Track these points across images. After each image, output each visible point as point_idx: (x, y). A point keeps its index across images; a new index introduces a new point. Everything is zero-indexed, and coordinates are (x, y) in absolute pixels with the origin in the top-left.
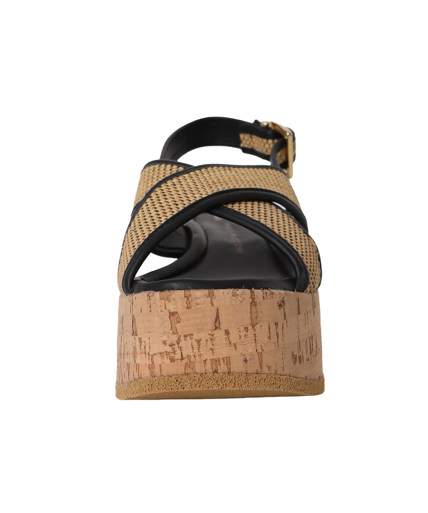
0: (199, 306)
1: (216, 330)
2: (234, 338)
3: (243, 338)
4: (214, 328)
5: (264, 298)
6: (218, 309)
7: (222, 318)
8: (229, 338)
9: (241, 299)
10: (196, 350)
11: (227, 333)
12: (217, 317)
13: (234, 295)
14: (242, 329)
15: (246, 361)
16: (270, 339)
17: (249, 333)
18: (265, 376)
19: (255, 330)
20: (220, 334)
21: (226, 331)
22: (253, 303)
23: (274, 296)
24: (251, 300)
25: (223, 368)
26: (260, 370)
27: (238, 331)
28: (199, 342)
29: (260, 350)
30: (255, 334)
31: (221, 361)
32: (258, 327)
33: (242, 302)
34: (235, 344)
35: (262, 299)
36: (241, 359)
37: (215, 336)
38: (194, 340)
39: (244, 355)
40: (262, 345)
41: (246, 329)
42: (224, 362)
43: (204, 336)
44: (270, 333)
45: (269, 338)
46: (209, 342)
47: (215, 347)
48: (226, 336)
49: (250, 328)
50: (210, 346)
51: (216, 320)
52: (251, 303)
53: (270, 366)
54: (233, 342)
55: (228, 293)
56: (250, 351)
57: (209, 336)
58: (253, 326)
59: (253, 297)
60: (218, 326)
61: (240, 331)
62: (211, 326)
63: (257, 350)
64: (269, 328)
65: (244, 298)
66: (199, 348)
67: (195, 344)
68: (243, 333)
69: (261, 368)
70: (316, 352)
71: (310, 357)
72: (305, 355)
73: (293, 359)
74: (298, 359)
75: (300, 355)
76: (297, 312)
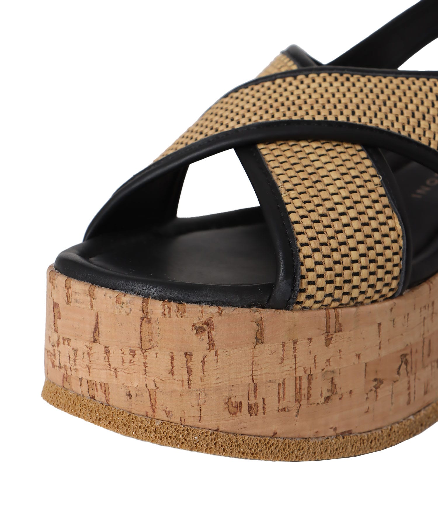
0: (78, 305)
1: (94, 344)
2: (115, 360)
3: (127, 364)
4: (93, 340)
5: (164, 315)
6: (97, 316)
7: (102, 329)
8: (108, 358)
9: (128, 310)
10: (72, 362)
11: (107, 350)
12: (97, 327)
13: (118, 302)
14: (127, 351)
15: (130, 395)
16: (173, 374)
17: (136, 359)
18: (158, 423)
19: (145, 357)
20: (98, 349)
21: (105, 347)
22: (145, 319)
23: (185, 314)
24: (141, 314)
25: (100, 396)
26: (150, 413)
27: (120, 352)
28: (75, 351)
29: (152, 386)
30: (145, 364)
31: (99, 387)
32: (151, 354)
33: (128, 314)
34: (116, 369)
35: (160, 316)
36: (123, 392)
37: (92, 351)
38: (71, 348)
39: (128, 387)
40: (156, 380)
41: (133, 353)
42: (101, 388)
43: (81, 345)
44: (173, 366)
45: (172, 372)
46: (86, 355)
47: (93, 366)
48: (106, 355)
49: (138, 352)
50: (87, 362)
51: (95, 330)
52: (143, 319)
53: (169, 412)
54: (113, 366)
55: (110, 297)
56: (136, 384)
57: (86, 349)
58: (144, 351)
59: (145, 310)
60: (97, 338)
61: (123, 354)
62: (89, 336)
63: (146, 385)
64: (172, 358)
65: (131, 309)
66: (75, 360)
67: (72, 353)
68: (128, 357)
69: (154, 411)
70: (327, 399)
71: (293, 405)
72: (272, 403)
73: (231, 408)
74: (245, 407)
75: (252, 402)
76: (254, 340)
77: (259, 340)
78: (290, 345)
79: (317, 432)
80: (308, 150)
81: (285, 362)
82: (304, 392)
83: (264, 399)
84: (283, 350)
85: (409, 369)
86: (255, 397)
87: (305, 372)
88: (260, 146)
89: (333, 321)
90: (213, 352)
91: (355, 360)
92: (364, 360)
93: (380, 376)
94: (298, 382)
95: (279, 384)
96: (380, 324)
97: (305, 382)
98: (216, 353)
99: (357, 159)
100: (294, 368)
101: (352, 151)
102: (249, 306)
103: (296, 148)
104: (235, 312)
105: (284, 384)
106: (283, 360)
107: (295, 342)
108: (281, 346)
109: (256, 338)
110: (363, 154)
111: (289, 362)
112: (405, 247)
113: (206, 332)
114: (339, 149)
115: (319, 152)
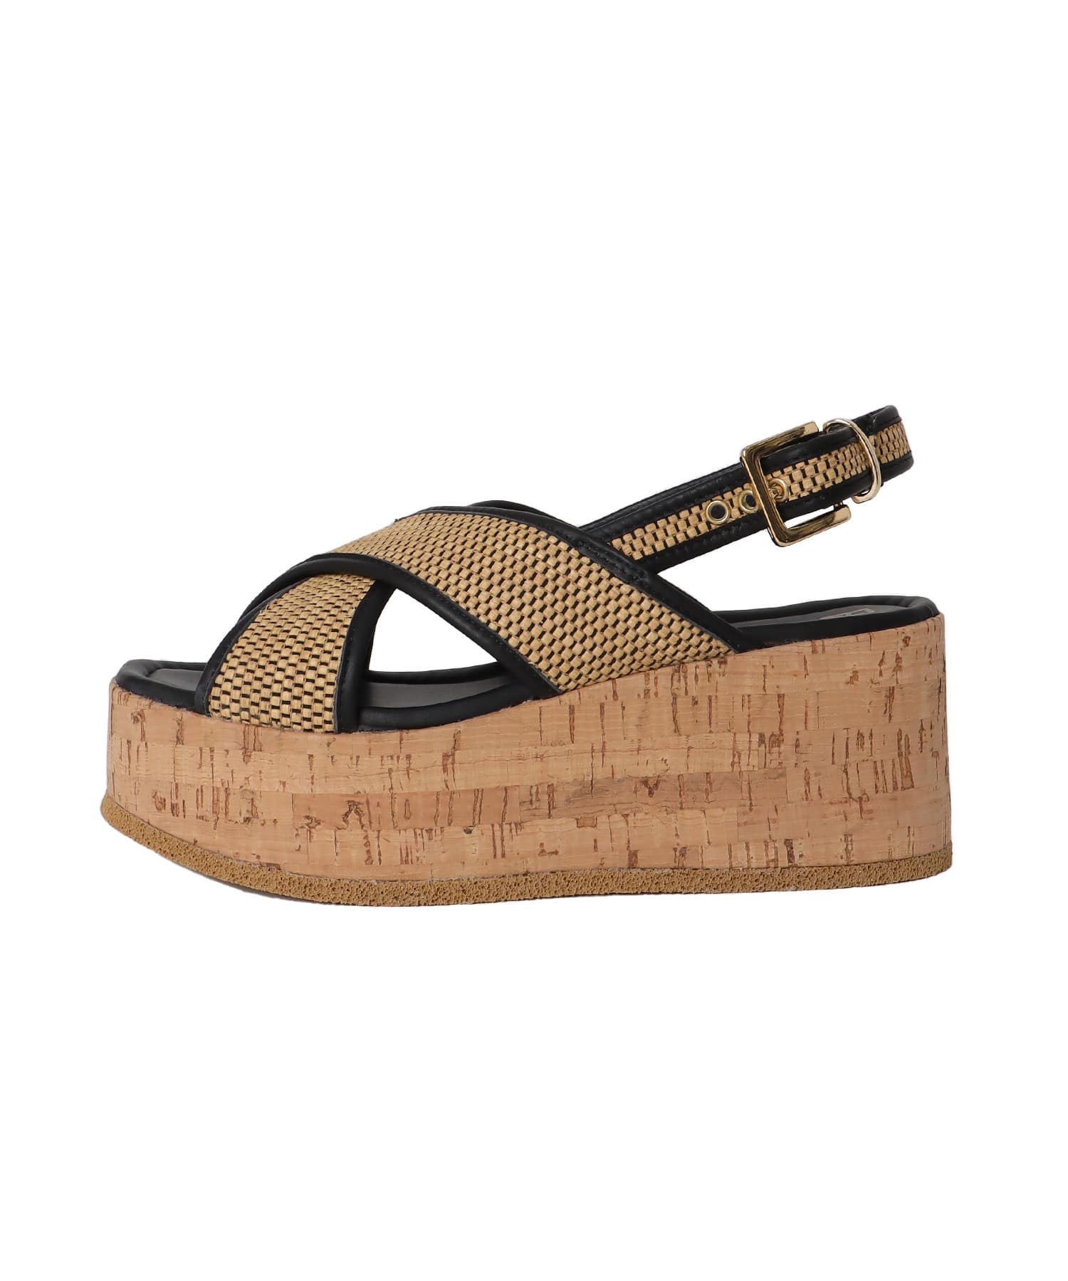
16: (121, 759)
23: (128, 702)
53: (120, 796)
70: (247, 820)
71: (210, 815)
72: (191, 808)
73: (157, 803)
74: (168, 807)
75: (174, 802)
76: (176, 739)
77: (179, 740)
78: (206, 750)
79: (237, 853)
81: (203, 768)
82: (222, 805)
83: (184, 802)
84: (201, 755)
85: (365, 821)
86: (177, 797)
87: (223, 784)
89: (252, 737)
90: (144, 743)
91: (278, 787)
92: (290, 790)
93: (314, 815)
94: (215, 792)
95: (198, 790)
96: (311, 756)
97: (222, 794)
98: (146, 744)
100: (211, 777)
104: (162, 708)
105: (202, 791)
106: (201, 766)
107: (212, 750)
108: (199, 751)
109: (177, 737)
111: (206, 769)
113: (140, 723)
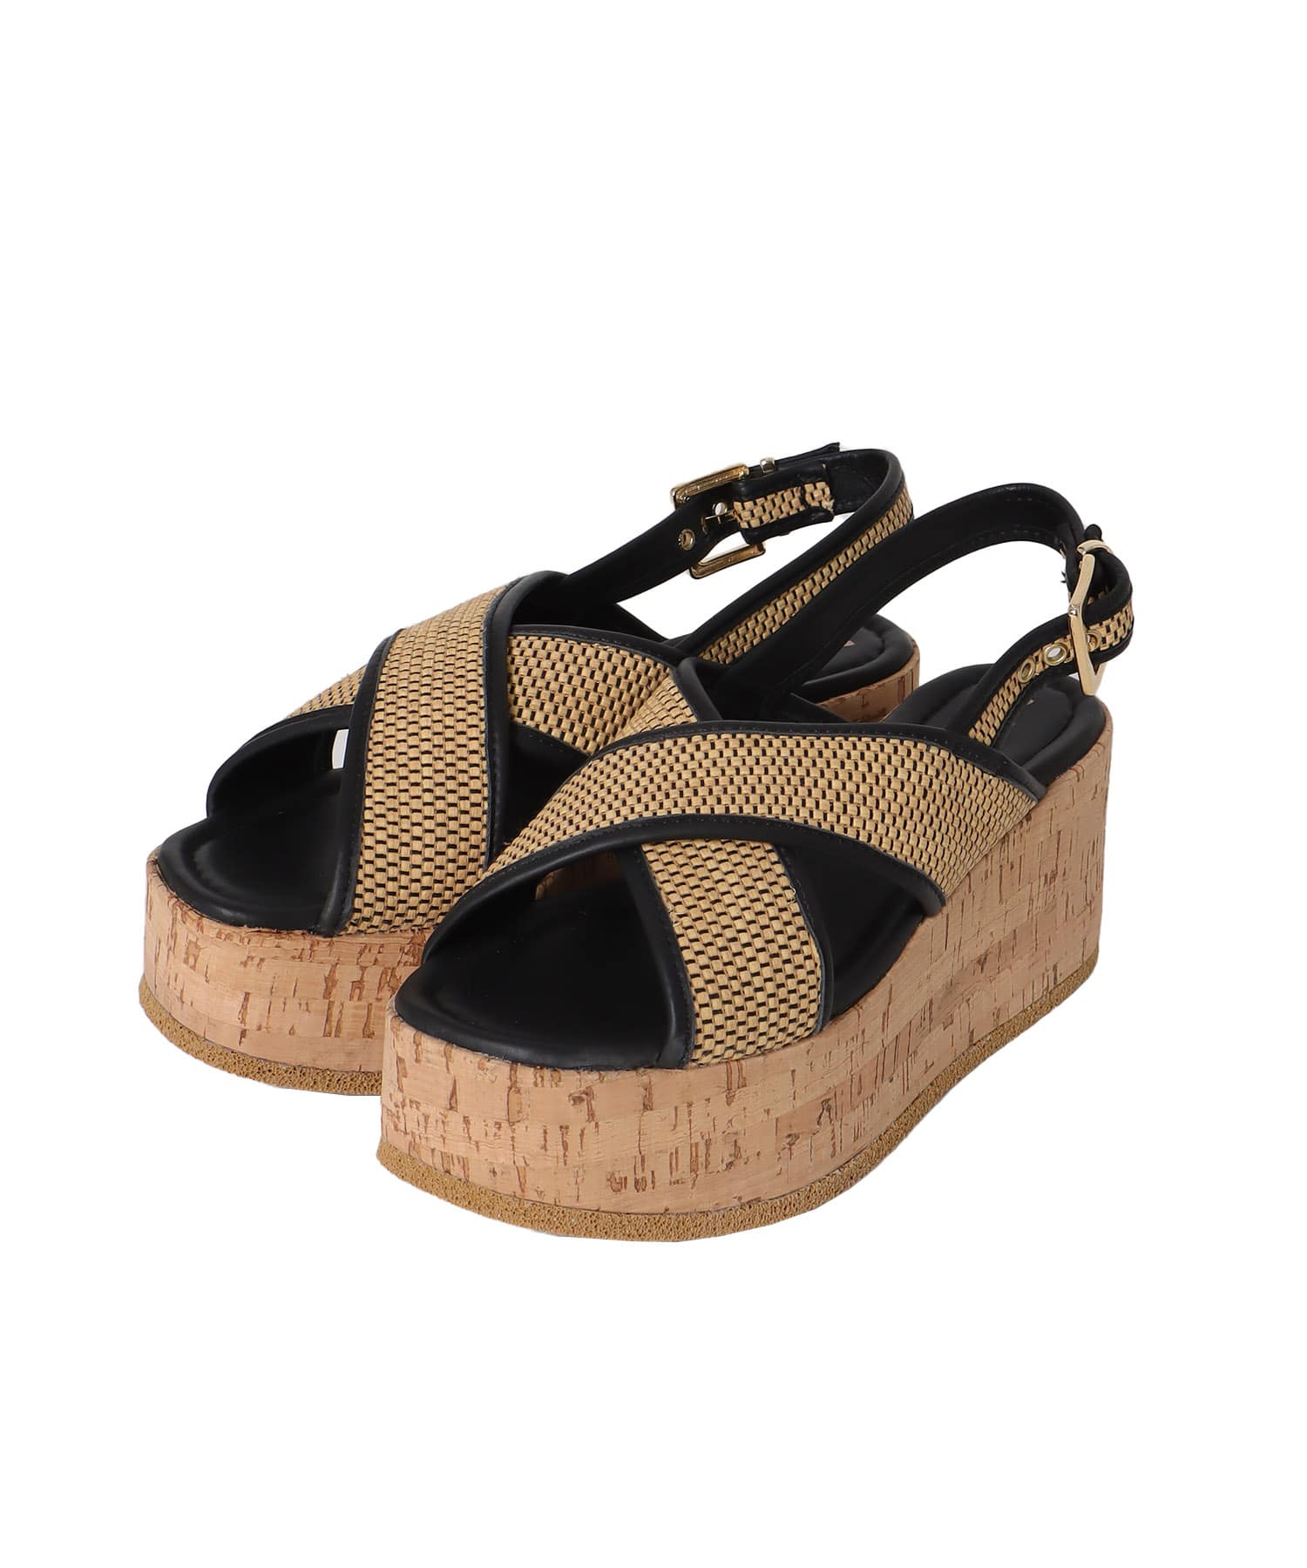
0: (430, 1065)
1: (451, 1112)
2: (477, 1130)
3: (491, 1138)
4: (448, 1107)
5: (536, 1084)
6: (455, 1081)
7: (460, 1095)
8: (468, 1130)
9: (493, 1078)
10: (422, 1129)
11: (466, 1120)
12: (454, 1093)
13: (481, 1067)
14: (491, 1123)
15: (494, 1172)
16: (546, 1150)
17: (501, 1133)
18: (527, 1205)
19: (513, 1131)
20: (455, 1119)
21: (465, 1117)
22: (513, 1089)
23: (561, 1083)
24: (509, 1083)
25: (457, 1171)
26: (519, 1193)
27: (483, 1123)
28: (426, 1118)
29: (521, 1163)
30: (513, 1138)
31: (456, 1161)
32: (520, 1128)
33: (493, 1082)
34: (477, 1143)
35: (532, 1086)
36: (486, 1168)
37: (447, 1120)
38: (420, 1114)
39: (492, 1163)
40: (527, 1156)
41: (499, 1126)
42: (459, 1162)
43: (434, 1112)
44: (546, 1140)
45: (545, 1147)
46: (440, 1124)
47: (449, 1136)
48: (465, 1125)
49: (505, 1125)
50: (441, 1132)
51: (452, 1096)
52: (510, 1088)
53: (541, 1192)
54: (473, 1138)
55: (471, 1062)
56: (502, 1160)
57: (440, 1116)
58: (511, 1124)
59: (513, 1078)
60: (454, 1105)
61: (486, 1125)
62: (445, 1103)
63: (514, 1162)
64: (545, 1132)
65: (496, 1077)
66: (426, 1127)
67: (422, 1119)
68: (492, 1130)
69: (523, 1191)
70: (730, 1164)
71: (688, 1177)
72: (663, 1176)
73: (614, 1184)
74: (631, 1183)
75: (639, 1177)
76: (642, 1107)
77: (647, 1107)
78: (683, 1109)
79: (717, 1204)
80: (705, 854)
81: (678, 1128)
82: (702, 1159)
83: (653, 1172)
84: (676, 1115)
85: (833, 1116)
86: (643, 1170)
87: (702, 1137)
88: (646, 848)
89: (735, 1076)
90: (593, 1123)
91: (764, 1117)
92: (774, 1115)
93: (795, 1131)
94: (694, 1149)
95: (672, 1154)
96: (793, 1071)
97: (702, 1149)
98: (597, 1124)
99: (765, 865)
100: (689, 1134)
101: (759, 853)
102: (635, 1068)
103: (690, 852)
104: (619, 1077)
105: (677, 1152)
106: (675, 1126)
107: (690, 1105)
108: (674, 1111)
109: (644, 1104)
110: (774, 857)
111: (683, 1128)
112: (824, 979)
113: (585, 1102)
114: (744, 851)
115: (720, 856)
